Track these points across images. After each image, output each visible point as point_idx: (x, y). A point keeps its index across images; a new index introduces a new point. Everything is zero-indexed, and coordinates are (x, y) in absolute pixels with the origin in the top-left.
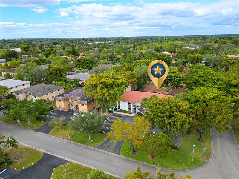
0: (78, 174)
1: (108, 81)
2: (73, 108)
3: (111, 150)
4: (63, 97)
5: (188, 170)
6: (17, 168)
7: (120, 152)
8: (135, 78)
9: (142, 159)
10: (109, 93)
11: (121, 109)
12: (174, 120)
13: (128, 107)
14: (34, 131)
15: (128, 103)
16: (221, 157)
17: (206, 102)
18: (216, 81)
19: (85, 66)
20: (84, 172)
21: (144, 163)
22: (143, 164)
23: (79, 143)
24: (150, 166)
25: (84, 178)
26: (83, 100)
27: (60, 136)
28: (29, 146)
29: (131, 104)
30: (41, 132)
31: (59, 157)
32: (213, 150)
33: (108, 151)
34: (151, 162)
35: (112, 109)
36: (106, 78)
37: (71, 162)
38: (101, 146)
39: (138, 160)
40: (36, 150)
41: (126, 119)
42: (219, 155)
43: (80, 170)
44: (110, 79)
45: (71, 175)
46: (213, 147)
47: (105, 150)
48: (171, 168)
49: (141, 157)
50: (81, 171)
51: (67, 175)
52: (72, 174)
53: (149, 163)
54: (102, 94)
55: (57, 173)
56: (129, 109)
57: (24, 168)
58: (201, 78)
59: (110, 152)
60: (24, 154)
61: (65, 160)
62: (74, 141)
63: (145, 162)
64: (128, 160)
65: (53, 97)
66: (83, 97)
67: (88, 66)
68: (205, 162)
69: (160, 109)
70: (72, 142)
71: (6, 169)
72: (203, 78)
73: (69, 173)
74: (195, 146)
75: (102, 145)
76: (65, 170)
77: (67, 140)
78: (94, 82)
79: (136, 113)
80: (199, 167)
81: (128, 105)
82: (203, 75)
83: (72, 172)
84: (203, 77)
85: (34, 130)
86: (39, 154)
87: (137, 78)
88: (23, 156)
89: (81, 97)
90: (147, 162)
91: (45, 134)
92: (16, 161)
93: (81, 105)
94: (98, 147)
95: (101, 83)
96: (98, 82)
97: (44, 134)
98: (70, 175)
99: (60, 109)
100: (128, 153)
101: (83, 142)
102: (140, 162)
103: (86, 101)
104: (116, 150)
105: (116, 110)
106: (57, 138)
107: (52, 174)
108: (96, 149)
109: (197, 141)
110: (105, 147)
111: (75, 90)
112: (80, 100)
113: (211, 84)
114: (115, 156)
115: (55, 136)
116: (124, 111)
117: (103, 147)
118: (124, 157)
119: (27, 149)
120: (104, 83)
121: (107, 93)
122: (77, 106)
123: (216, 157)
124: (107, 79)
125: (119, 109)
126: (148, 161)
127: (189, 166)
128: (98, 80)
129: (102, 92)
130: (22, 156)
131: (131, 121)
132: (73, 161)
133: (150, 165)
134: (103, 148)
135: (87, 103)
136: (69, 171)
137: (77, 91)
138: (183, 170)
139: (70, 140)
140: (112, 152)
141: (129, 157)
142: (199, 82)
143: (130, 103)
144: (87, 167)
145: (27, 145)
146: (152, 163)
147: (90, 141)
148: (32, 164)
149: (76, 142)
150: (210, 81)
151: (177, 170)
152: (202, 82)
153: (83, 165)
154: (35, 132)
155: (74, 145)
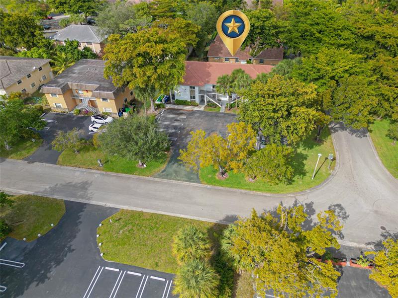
0: (143, 228)
1: (152, 49)
2: (85, 105)
3: (182, 177)
4: (59, 87)
5: (309, 191)
6: (27, 237)
7: (198, 178)
8: (193, 33)
9: (237, 185)
10: (159, 76)
11: (177, 100)
12: (296, 122)
13: (190, 95)
14: (26, 162)
15: (191, 87)
16: (351, 162)
17: (337, 78)
18: (339, 32)
19: (75, 8)
20: (151, 222)
21: (242, 191)
22: (241, 193)
23: (122, 173)
24: (252, 195)
25: (155, 232)
26: (104, 90)
27: (80, 164)
28: (31, 193)
29: (197, 89)
30: (41, 161)
31: (96, 204)
32: (338, 153)
33: (179, 180)
34: (252, 188)
35: (161, 101)
36: (147, 44)
37: (123, 210)
38: (164, 173)
39: (231, 187)
40: (47, 199)
41: (191, 118)
42: (348, 160)
43: (143, 220)
44: (154, 45)
45: (132, 232)
46: (337, 148)
47: (173, 179)
48: (285, 192)
49: (234, 181)
50: (145, 221)
51: (123, 233)
52: (132, 229)
53: (250, 189)
54: (146, 78)
55: (105, 233)
56: (193, 97)
57: (39, 235)
58: (316, 27)
59: (183, 181)
60: (27, 208)
61: (110, 208)
62: (112, 172)
63: (242, 189)
64: (215, 189)
65: (33, 85)
66: (102, 83)
67: (82, 6)
68: (330, 174)
69: (273, 105)
70: (110, 173)
71: (6, 243)
72: (319, 28)
73: (126, 228)
74: (321, 155)
75: (165, 171)
76: (117, 224)
77: (99, 172)
78: (125, 53)
79: (206, 104)
80: (323, 183)
81: (191, 91)
82: (319, 21)
83: (130, 226)
84: (317, 24)
85: (23, 159)
86: (57, 204)
87: (196, 33)
88: (28, 214)
89: (97, 82)
90: (246, 189)
91: (51, 165)
92: (17, 224)
93: (101, 100)
94: (160, 176)
95: (139, 55)
96: (134, 55)
97: (47, 165)
98: (129, 231)
99: (59, 111)
100: (212, 177)
101: (130, 171)
102: (235, 190)
103: (111, 91)
104: (192, 176)
105: (168, 100)
106: (77, 169)
107: (98, 236)
108: (157, 179)
109: (313, 141)
110: (171, 175)
111: (78, 68)
112: (96, 90)
113: (333, 39)
114: (194, 186)
115: (72, 165)
116: (184, 103)
117: (167, 175)
118: (208, 186)
119: (28, 198)
120: (145, 55)
121: (155, 76)
122: (92, 103)
123: (343, 164)
124: (148, 46)
125: (173, 98)
126: (248, 187)
127: (308, 184)
128: (132, 49)
129: (145, 74)
130: (25, 213)
131: (200, 119)
132: (126, 207)
133: (252, 193)
134: (169, 176)
135: (113, 96)
136: (126, 226)
137: (83, 69)
138: (302, 191)
139: (103, 170)
140: (186, 181)
141: (216, 184)
142: (312, 35)
143: (194, 88)
144: (153, 214)
145: (24, 192)
146: (254, 190)
147: (142, 167)
148: (52, 225)
149: (117, 172)
150: (330, 33)
151: (293, 194)
152: (317, 35)
153: (145, 210)
154: (29, 163)
155: (114, 178)
